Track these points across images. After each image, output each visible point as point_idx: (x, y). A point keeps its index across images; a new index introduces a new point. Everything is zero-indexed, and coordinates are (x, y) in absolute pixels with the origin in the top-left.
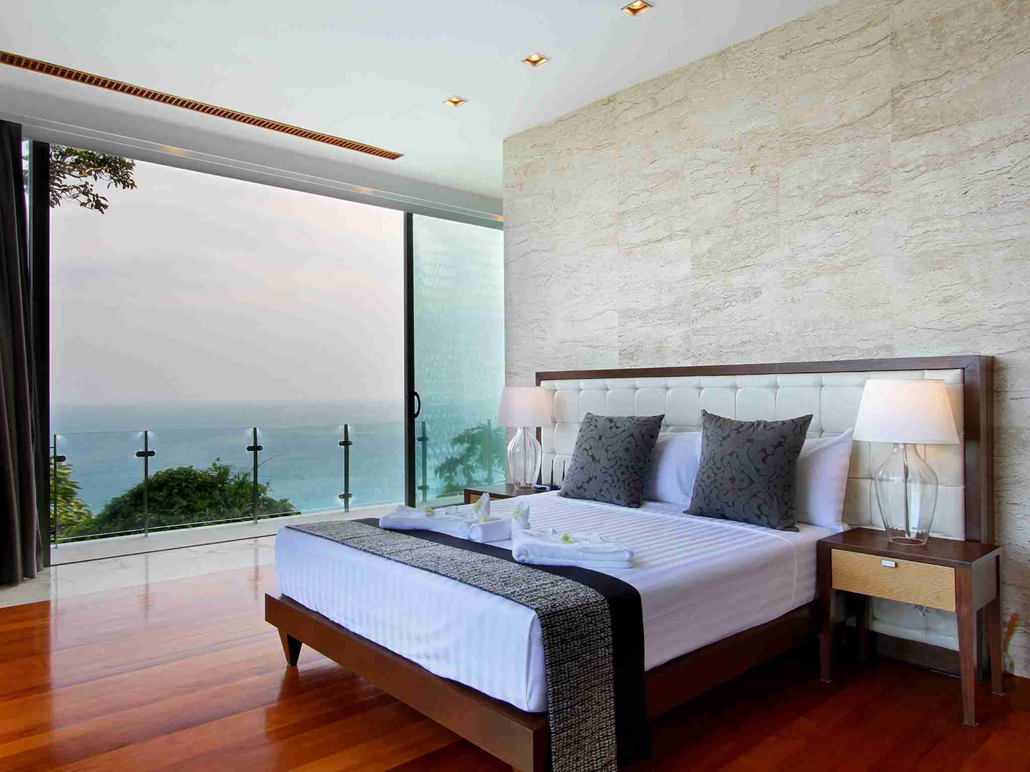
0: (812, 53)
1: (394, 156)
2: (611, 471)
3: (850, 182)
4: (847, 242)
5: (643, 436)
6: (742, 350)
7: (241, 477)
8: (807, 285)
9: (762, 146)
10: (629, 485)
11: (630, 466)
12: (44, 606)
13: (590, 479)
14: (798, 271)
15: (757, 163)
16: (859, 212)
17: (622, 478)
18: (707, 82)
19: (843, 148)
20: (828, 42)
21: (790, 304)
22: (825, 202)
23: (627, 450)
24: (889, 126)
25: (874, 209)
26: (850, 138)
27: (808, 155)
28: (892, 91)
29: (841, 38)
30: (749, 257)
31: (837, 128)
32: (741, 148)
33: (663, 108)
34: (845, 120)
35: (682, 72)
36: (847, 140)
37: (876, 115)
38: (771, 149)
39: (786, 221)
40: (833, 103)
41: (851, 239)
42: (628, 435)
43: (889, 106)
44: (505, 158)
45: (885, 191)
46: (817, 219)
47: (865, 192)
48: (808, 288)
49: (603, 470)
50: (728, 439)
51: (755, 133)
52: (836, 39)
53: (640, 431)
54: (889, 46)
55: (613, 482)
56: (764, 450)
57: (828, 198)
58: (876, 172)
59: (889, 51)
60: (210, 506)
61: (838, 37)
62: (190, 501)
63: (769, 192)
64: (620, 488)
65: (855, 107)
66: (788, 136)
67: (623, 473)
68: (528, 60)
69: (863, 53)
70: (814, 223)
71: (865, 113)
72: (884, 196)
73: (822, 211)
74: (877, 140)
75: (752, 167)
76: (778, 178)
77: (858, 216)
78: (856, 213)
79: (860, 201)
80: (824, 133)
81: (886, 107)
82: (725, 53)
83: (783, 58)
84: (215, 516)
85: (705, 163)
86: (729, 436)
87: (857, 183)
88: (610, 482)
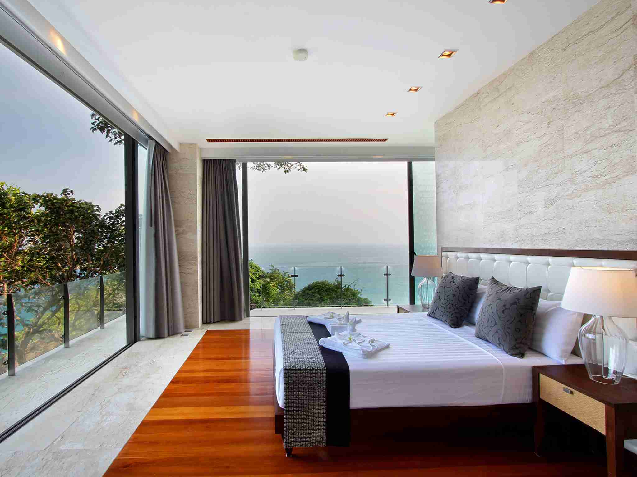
0: (581, 43)
1: (385, 140)
2: (444, 306)
3: (607, 126)
4: (606, 167)
5: (464, 288)
6: (545, 238)
7: (347, 286)
8: (581, 197)
9: (554, 109)
10: (452, 315)
11: (454, 304)
12: (247, 332)
13: (436, 309)
14: (576, 188)
15: (551, 120)
16: (614, 146)
17: (449, 310)
18: (523, 74)
19: (603, 102)
20: (591, 33)
21: (571, 210)
22: (592, 141)
23: (454, 295)
24: (633, 83)
25: (623, 143)
26: (606, 95)
27: (581, 110)
28: (634, 58)
29: (599, 28)
30: (548, 180)
31: (598, 90)
32: (542, 111)
33: (502, 93)
34: (603, 83)
35: (511, 70)
36: (604, 97)
37: (623, 77)
38: (559, 109)
39: (568, 156)
40: (596, 73)
41: (608, 165)
42: (456, 287)
43: (632, 69)
44: (435, 132)
45: (631, 129)
46: (587, 152)
47: (616, 131)
48: (582, 199)
49: (442, 305)
50: (491, 296)
51: (549, 101)
52: (596, 30)
53: (463, 286)
54: (632, 26)
55: (445, 312)
56: (504, 306)
57: (594, 138)
58: (624, 117)
59: (632, 29)
60: (330, 299)
61: (597, 28)
62: (322, 296)
63: (558, 137)
64: (447, 316)
65: (610, 73)
66: (568, 100)
67: (450, 308)
68: (410, 90)
69: (614, 35)
70: (585, 155)
71: (616, 77)
72: (631, 133)
73: (589, 147)
74: (624, 94)
75: (548, 123)
76: (563, 128)
77: (613, 148)
78: (612, 146)
79: (614, 138)
80: (589, 95)
81: (630, 69)
82: (533, 54)
83: (564, 50)
84: (331, 303)
85: (523, 123)
86: (492, 294)
87: (612, 126)
88: (443, 311)
